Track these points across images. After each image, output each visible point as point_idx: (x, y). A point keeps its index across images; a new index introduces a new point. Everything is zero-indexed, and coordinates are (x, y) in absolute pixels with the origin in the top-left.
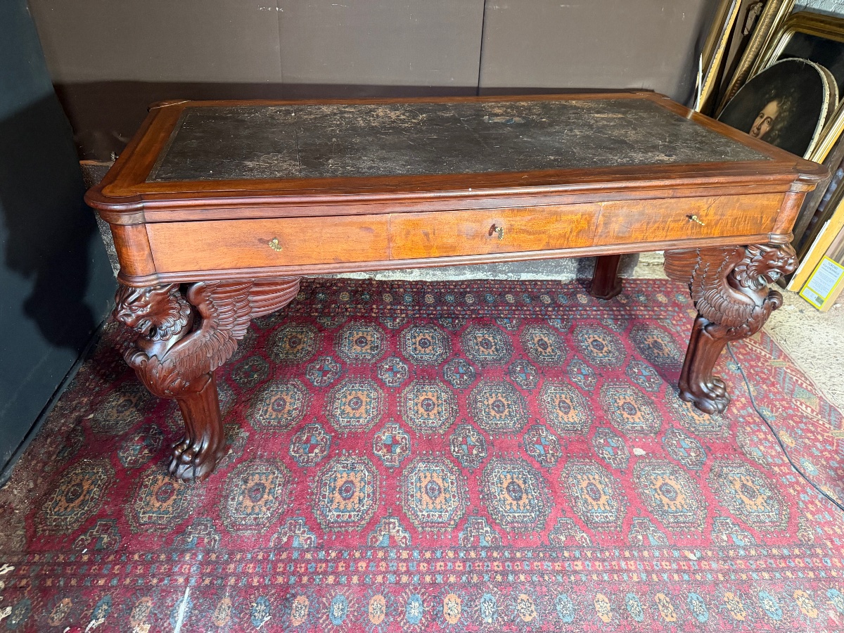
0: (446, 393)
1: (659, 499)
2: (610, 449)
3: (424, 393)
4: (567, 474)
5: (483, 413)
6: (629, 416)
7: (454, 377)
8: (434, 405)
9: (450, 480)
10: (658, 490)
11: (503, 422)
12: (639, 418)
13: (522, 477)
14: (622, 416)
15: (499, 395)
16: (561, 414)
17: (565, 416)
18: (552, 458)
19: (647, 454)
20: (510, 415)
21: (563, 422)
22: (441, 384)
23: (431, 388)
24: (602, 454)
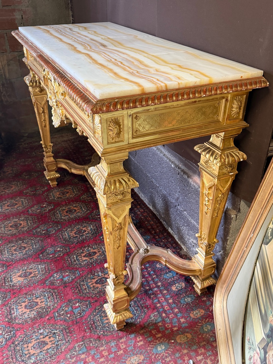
0: (28, 229)
3: (25, 222)
5: (13, 244)
6: (23, 306)
8: (16, 227)
11: (6, 253)
12: (22, 311)
14: (24, 302)
15: (31, 247)
16: (19, 274)
17: (17, 276)
20: (12, 254)
21: (12, 276)
22: (35, 225)
23: (31, 223)
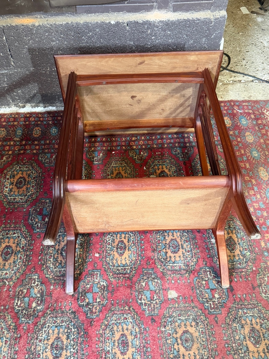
0: (25, 238)
1: (177, 349)
2: (148, 294)
3: (7, 240)
4: (106, 326)
6: (172, 255)
7: (37, 220)
9: (5, 339)
10: (179, 340)
12: (180, 256)
13: (67, 332)
14: (166, 255)
17: (119, 259)
18: (98, 308)
19: (178, 298)
21: (116, 265)
22: (24, 229)
23: (14, 233)
24: (141, 300)
